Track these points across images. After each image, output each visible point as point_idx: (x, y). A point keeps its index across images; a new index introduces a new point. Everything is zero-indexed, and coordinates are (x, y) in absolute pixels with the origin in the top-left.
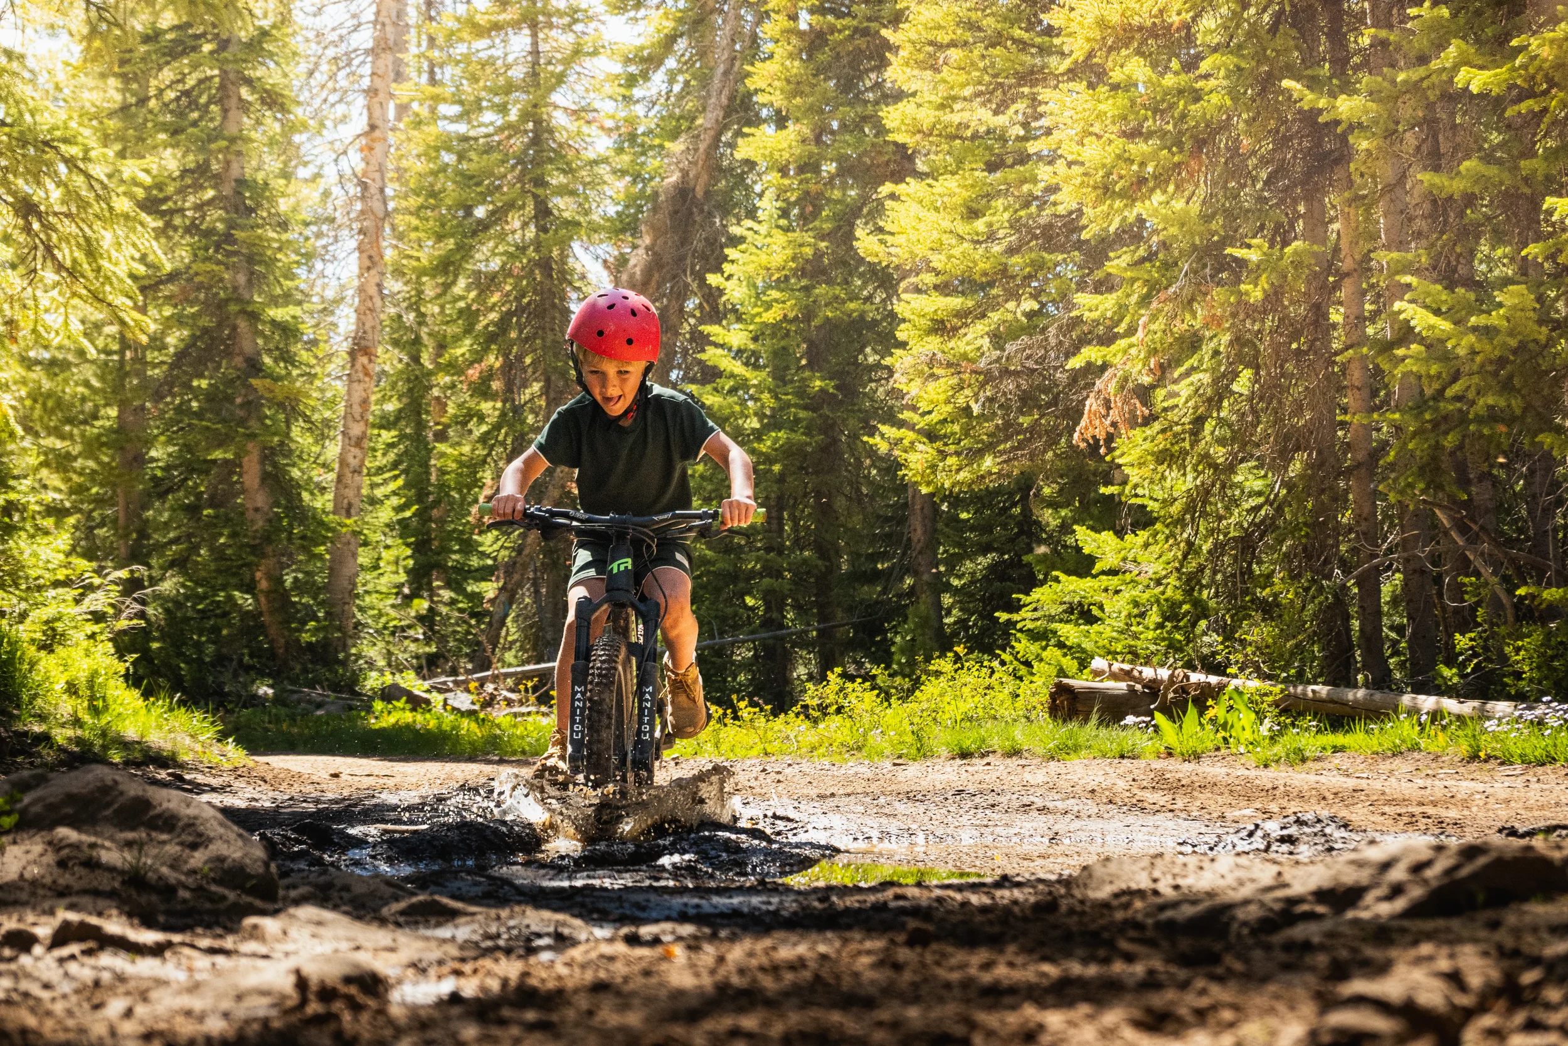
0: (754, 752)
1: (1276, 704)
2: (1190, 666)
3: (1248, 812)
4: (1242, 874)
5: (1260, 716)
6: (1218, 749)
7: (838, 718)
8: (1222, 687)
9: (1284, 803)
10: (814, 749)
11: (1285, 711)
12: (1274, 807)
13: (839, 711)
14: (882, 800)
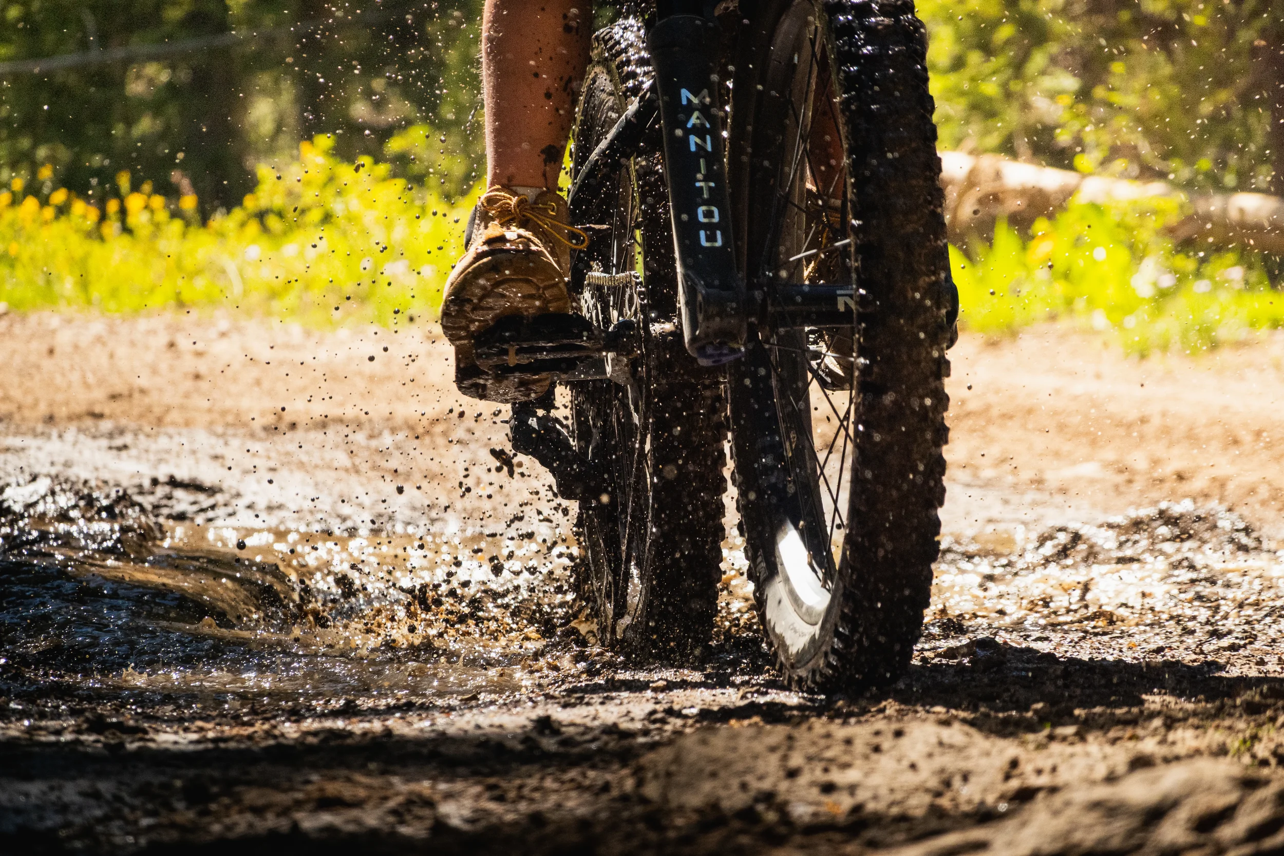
0: (156, 300)
1: (1170, 231)
2: (1008, 148)
3: (1090, 469)
4: (948, 761)
5: (1137, 253)
6: (1053, 318)
7: (328, 232)
8: (1068, 193)
9: (1159, 449)
10: (273, 295)
11: (1186, 245)
12: (1139, 460)
13: (327, 218)
14: (387, 440)
